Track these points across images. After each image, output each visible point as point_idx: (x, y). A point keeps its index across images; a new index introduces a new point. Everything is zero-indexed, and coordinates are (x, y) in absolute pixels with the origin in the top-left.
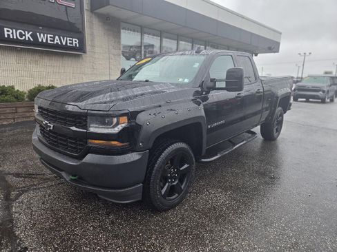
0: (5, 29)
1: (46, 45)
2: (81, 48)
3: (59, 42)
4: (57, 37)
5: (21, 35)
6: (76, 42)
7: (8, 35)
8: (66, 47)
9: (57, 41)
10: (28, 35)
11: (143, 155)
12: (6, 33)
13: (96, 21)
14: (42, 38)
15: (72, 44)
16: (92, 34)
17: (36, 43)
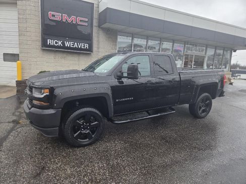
0: (48, 40)
1: (69, 48)
2: (90, 50)
3: (77, 46)
4: (76, 43)
5: (56, 43)
6: (87, 46)
7: (50, 43)
8: (81, 49)
9: (76, 45)
10: (60, 43)
11: (57, 111)
12: (48, 42)
13: (101, 32)
14: (67, 44)
15: (84, 47)
16: (98, 41)
17: (64, 47)
